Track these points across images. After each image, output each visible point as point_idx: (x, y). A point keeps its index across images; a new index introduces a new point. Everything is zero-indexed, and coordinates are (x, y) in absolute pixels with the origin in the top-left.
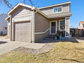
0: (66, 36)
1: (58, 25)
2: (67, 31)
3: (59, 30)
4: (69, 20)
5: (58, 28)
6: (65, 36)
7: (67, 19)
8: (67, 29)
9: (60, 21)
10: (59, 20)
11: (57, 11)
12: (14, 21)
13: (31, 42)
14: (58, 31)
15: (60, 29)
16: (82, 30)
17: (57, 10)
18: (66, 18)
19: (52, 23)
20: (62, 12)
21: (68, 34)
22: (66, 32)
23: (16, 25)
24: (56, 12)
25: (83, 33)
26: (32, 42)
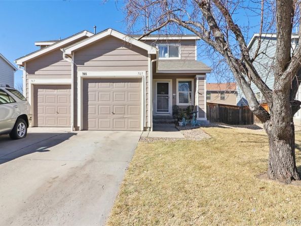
0: (200, 117)
1: (174, 91)
2: (201, 107)
3: (178, 104)
4: (205, 81)
5: (174, 98)
6: (198, 119)
7: (200, 79)
8: (201, 103)
9: (179, 82)
10: (178, 80)
11: (167, 55)
12: (84, 74)
13: (145, 129)
14: (175, 107)
15: (180, 102)
16: (217, 106)
17: (166, 52)
18: (197, 76)
19: (158, 83)
20: (179, 58)
21: (204, 112)
22: (199, 108)
23: (90, 85)
24: (164, 57)
25: (220, 114)
26: (148, 129)
